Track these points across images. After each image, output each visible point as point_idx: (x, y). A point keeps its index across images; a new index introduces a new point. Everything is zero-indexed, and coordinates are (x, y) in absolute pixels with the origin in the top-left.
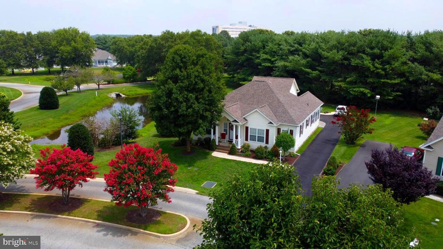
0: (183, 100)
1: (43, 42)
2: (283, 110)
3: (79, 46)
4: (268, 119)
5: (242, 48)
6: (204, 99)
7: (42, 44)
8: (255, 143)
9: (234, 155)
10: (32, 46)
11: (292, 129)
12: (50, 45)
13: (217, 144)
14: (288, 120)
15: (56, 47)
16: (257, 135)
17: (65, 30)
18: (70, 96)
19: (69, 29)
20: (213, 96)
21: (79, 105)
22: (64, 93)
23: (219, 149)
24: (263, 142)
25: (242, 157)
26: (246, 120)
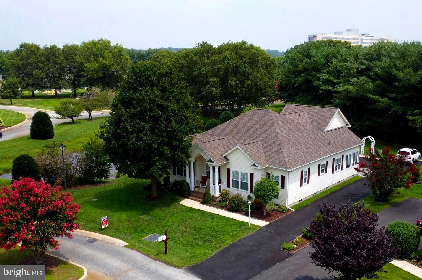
0: (133, 130)
1: (68, 58)
2: (277, 148)
3: (108, 63)
4: (251, 159)
5: (300, 66)
6: (160, 129)
7: (66, 60)
8: (237, 190)
9: (207, 204)
10: (55, 62)
11: (283, 175)
12: (76, 62)
13: (193, 189)
14: (279, 162)
15: (83, 64)
16: (240, 181)
17: (93, 43)
18: (77, 124)
19: (99, 41)
20: (172, 127)
21: (80, 135)
22: (69, 120)
23: (193, 196)
24: (247, 190)
25: (215, 207)
26: (227, 160)
